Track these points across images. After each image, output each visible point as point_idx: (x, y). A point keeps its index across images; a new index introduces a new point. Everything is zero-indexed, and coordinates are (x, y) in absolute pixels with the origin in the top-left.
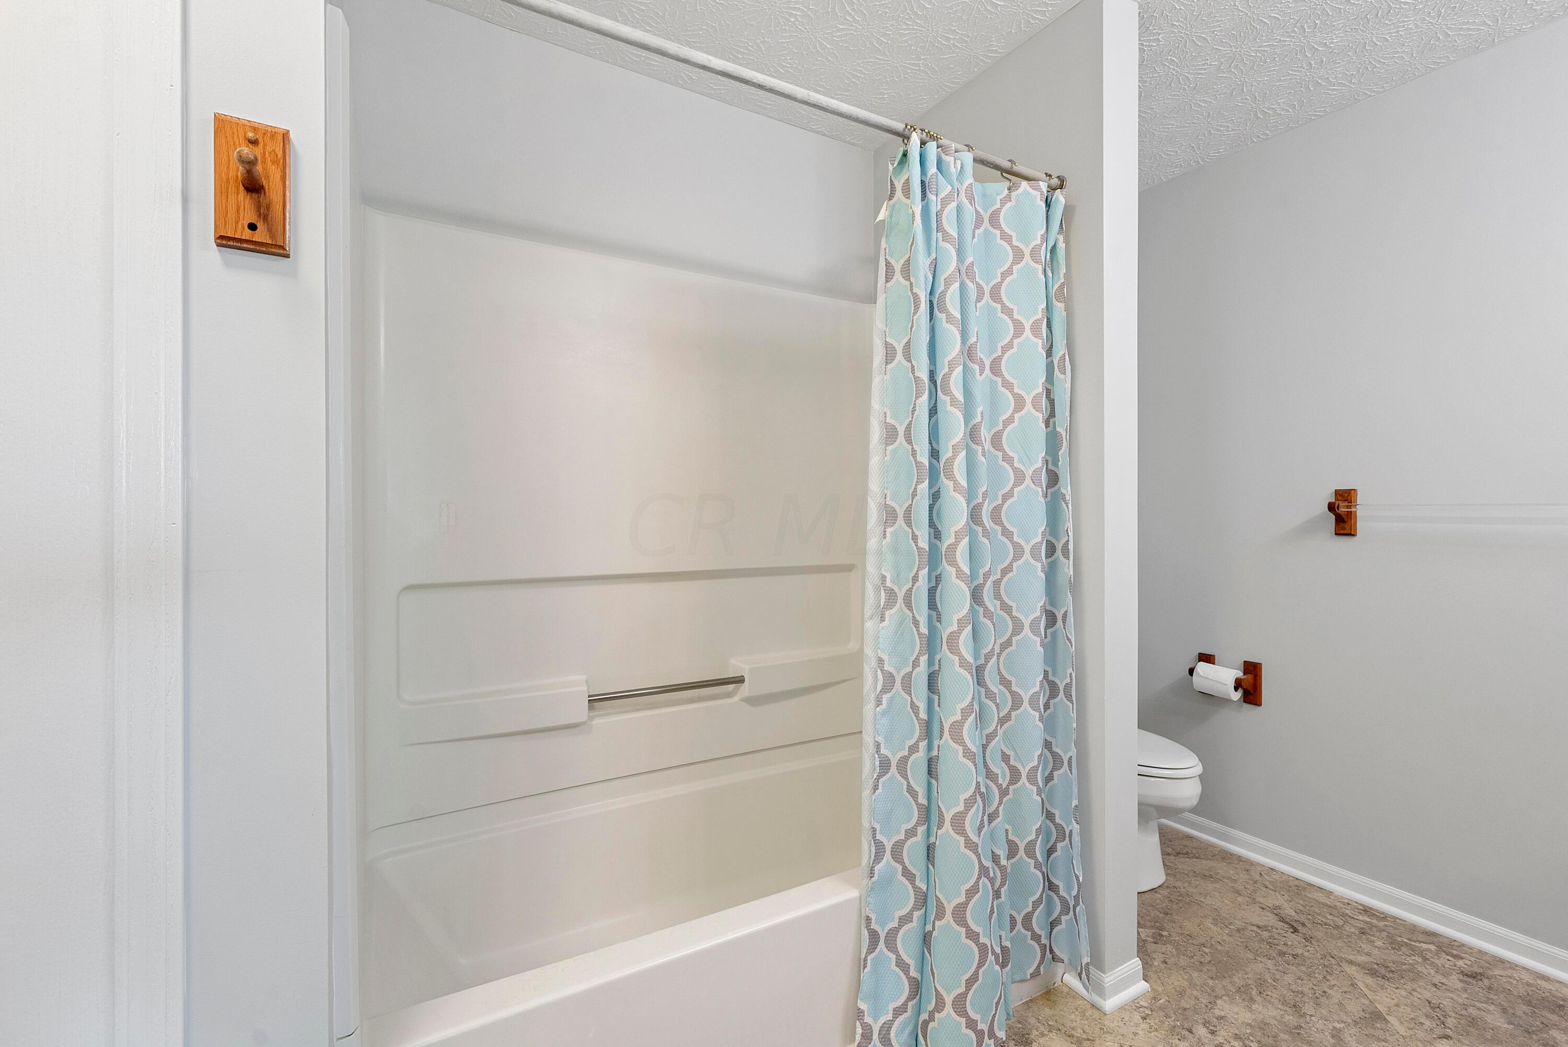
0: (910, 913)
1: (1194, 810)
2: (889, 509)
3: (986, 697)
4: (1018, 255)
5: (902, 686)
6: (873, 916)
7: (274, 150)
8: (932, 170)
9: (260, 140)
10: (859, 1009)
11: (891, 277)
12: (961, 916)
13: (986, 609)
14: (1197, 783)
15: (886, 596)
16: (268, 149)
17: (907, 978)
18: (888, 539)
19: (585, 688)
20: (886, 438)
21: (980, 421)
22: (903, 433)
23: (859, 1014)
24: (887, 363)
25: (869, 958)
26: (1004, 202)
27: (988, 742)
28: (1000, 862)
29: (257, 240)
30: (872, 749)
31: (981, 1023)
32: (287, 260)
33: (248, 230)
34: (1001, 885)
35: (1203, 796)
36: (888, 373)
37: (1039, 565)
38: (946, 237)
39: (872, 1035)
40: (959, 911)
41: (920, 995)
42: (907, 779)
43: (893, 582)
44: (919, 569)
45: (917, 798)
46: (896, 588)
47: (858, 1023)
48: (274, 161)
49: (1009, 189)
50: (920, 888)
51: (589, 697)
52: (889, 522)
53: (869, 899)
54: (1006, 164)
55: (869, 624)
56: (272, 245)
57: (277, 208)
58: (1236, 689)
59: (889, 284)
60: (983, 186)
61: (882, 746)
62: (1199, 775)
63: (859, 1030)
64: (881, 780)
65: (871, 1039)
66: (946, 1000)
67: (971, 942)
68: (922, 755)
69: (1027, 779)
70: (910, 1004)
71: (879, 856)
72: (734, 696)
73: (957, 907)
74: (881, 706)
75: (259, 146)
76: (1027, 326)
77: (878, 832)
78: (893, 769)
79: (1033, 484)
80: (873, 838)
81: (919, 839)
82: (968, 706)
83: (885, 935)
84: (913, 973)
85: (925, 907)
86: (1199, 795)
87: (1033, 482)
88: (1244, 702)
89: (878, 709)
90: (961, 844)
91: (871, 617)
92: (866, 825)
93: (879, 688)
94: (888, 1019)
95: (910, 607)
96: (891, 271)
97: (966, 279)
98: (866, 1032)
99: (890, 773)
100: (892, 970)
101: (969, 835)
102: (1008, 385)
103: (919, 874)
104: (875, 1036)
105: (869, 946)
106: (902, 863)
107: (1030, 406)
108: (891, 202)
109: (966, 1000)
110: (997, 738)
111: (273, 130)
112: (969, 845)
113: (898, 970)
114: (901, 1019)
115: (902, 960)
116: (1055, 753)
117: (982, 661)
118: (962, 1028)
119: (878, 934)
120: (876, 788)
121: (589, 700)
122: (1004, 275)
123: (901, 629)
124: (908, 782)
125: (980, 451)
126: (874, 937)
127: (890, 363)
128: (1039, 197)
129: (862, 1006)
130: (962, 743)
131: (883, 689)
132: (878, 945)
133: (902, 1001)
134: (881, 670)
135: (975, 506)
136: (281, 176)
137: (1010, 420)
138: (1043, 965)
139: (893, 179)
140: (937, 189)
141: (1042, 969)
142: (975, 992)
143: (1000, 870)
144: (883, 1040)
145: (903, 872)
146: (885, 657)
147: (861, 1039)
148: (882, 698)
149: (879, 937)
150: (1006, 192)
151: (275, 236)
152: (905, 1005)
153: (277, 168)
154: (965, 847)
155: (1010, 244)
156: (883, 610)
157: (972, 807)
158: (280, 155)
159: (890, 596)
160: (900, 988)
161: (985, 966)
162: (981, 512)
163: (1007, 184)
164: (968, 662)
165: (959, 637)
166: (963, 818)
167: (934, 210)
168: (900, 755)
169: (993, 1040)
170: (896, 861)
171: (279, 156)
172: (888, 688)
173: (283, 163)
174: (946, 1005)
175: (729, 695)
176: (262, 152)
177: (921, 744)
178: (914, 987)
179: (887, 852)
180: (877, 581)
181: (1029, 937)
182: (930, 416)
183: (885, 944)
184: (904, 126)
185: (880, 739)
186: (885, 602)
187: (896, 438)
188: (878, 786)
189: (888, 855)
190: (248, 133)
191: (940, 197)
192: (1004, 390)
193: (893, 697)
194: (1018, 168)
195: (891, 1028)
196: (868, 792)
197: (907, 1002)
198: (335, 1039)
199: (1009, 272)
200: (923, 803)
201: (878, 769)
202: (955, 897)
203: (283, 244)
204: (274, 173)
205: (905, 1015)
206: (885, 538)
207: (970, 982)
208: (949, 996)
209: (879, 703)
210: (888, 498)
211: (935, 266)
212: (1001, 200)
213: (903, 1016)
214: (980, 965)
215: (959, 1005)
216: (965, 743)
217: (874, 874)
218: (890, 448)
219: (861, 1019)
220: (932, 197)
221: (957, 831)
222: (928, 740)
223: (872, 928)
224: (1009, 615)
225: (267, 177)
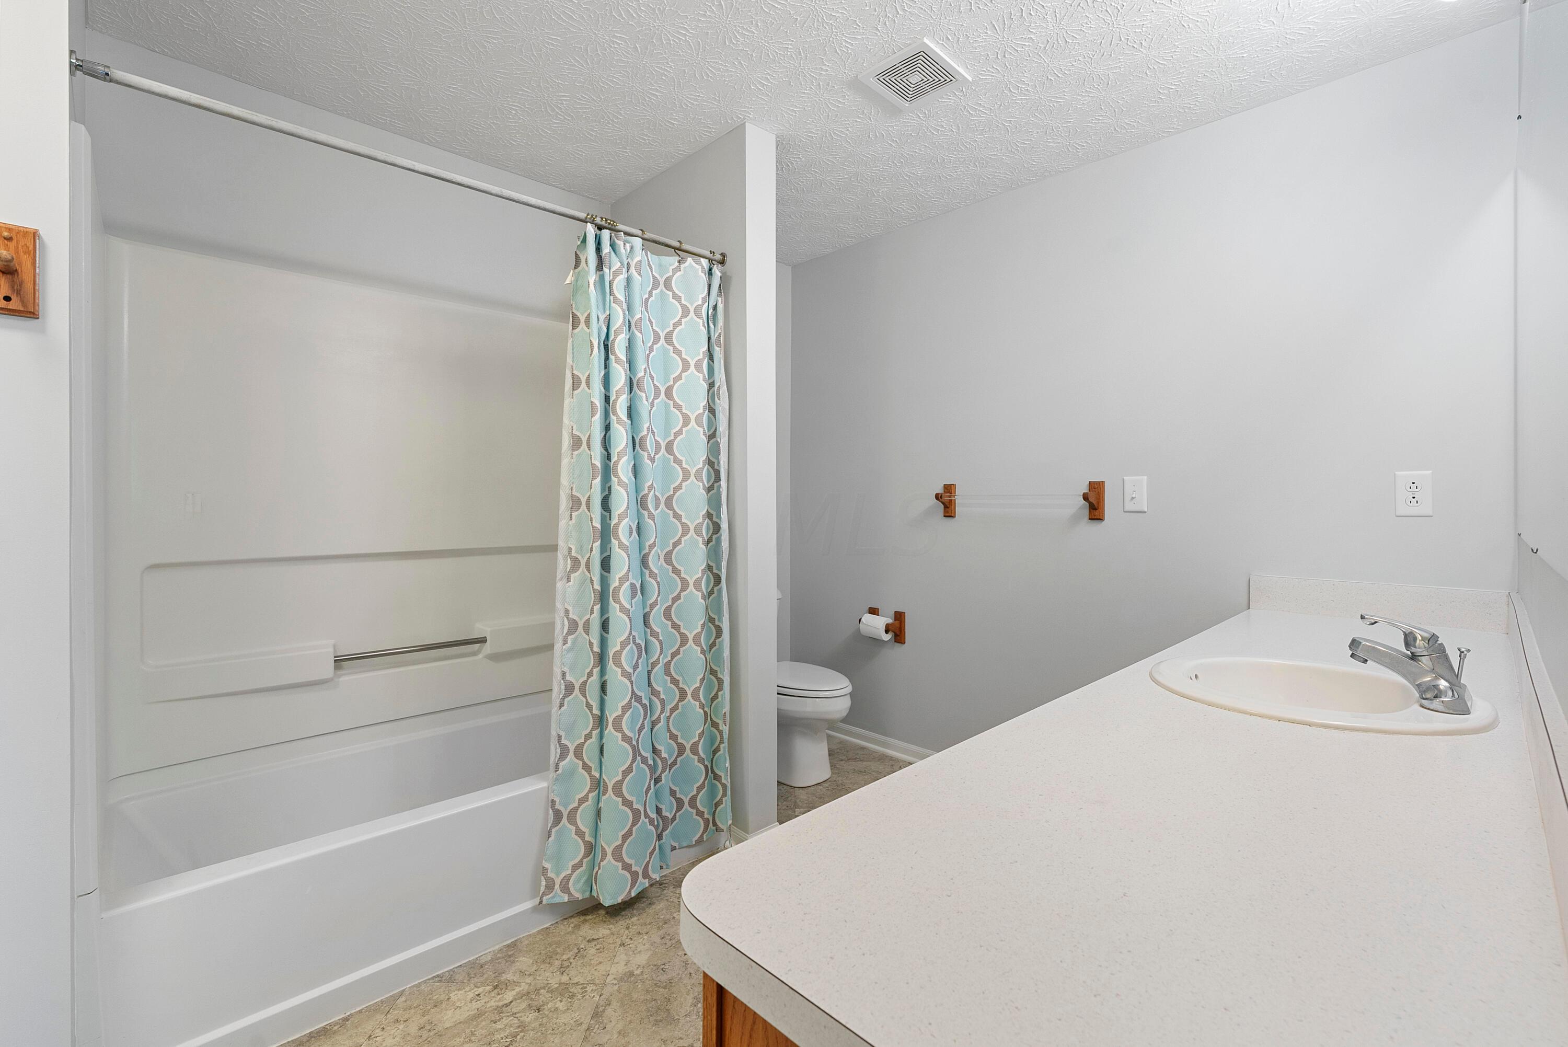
0: (587, 795)
1: (845, 720)
2: (575, 498)
3: (651, 636)
4: (686, 312)
5: (584, 629)
6: (557, 800)
7: (26, 245)
8: (605, 250)
9: (14, 237)
10: (544, 867)
11: (577, 325)
12: (619, 790)
13: (651, 572)
14: (848, 699)
15: (571, 563)
16: (22, 243)
17: (583, 842)
18: (574, 521)
19: (331, 650)
20: (573, 445)
21: (646, 434)
22: (586, 442)
23: (545, 870)
24: (573, 390)
25: (554, 830)
26: (675, 271)
27: (653, 668)
28: (661, 755)
29: (11, 308)
30: (559, 677)
31: (635, 866)
32: (37, 320)
33: (3, 301)
34: (662, 772)
35: (851, 709)
36: (574, 397)
37: (701, 539)
38: (616, 300)
39: (554, 886)
40: (617, 786)
41: (594, 854)
42: (586, 697)
43: (577, 552)
44: (594, 542)
45: (592, 710)
46: (580, 557)
47: (543, 878)
48: (26, 252)
49: (679, 262)
50: (595, 776)
51: (335, 658)
52: (575, 507)
53: (554, 787)
54: (677, 244)
55: (559, 584)
56: (24, 311)
57: (28, 286)
58: (887, 632)
59: (576, 331)
60: (659, 258)
61: (567, 675)
62: (850, 693)
63: (544, 883)
64: (566, 700)
65: (553, 889)
66: (607, 851)
67: (626, 808)
68: (595, 678)
69: (692, 696)
70: (585, 860)
71: (563, 756)
72: (479, 654)
73: (616, 784)
74: (566, 645)
75: (13, 241)
76: (692, 363)
77: (563, 738)
78: (577, 691)
79: (695, 480)
80: (558, 742)
81: (594, 740)
82: (625, 639)
83: (567, 813)
84: (588, 838)
85: (598, 789)
86: (849, 709)
87: (696, 479)
88: (895, 642)
89: (564, 647)
90: (619, 738)
91: (561, 579)
92: (554, 733)
93: (565, 631)
94: (568, 873)
95: (589, 571)
96: (577, 321)
97: (635, 330)
98: (549, 883)
99: (574, 694)
100: (572, 838)
101: (625, 732)
102: (678, 407)
103: (593, 765)
104: (557, 886)
105: (553, 822)
106: (582, 760)
107: (694, 422)
108: (577, 270)
109: (622, 850)
110: (660, 665)
111: (25, 230)
112: (625, 739)
113: (576, 837)
114: (578, 872)
115: (580, 829)
116: (720, 678)
117: (648, 610)
118: (619, 869)
119: (562, 813)
120: (561, 705)
121: (335, 660)
122: (676, 325)
123: (583, 587)
124: (587, 700)
125: (646, 456)
126: (558, 816)
127: (576, 389)
128: (700, 270)
129: (547, 865)
130: (621, 666)
131: (568, 632)
132: (561, 820)
133: (579, 859)
134: (567, 618)
135: (643, 496)
136: (32, 262)
137: (679, 433)
138: (706, 834)
139: (578, 253)
140: (610, 264)
141: (705, 837)
142: (629, 843)
143: (661, 761)
144: (563, 889)
145: (583, 766)
146: (570, 608)
147: (545, 889)
148: (567, 638)
149: (562, 815)
150: (677, 264)
151: (26, 306)
152: (581, 862)
153: (29, 257)
154: (622, 740)
155: (680, 302)
156: (569, 573)
157: (627, 711)
158: (31, 247)
159: (574, 563)
160: (578, 850)
161: (638, 825)
162: (647, 501)
163: (677, 258)
164: (626, 608)
165: (619, 590)
166: (621, 720)
167: (607, 279)
168: (581, 681)
169: (648, 880)
170: (577, 759)
171: (30, 249)
172: (572, 631)
173: (32, 254)
174: (608, 855)
175: (474, 654)
176: (16, 245)
177: (594, 670)
178: (588, 848)
179: (570, 753)
180: (566, 552)
181: (695, 814)
182: (606, 430)
183: (568, 820)
184: (586, 215)
185: (566, 669)
186: (571, 567)
187: (581, 445)
188: (563, 703)
189: (571, 754)
190: (4, 233)
191: (612, 270)
192: (675, 410)
193: (577, 638)
194: (685, 247)
195: (570, 879)
196: (556, 709)
197: (583, 859)
198: (76, 897)
199: (678, 323)
200: (596, 713)
201: (564, 691)
202: (614, 777)
203: (34, 310)
204: (26, 260)
205: (581, 869)
206: (571, 520)
207: (625, 837)
208: (609, 848)
209: (565, 642)
210: (574, 491)
211: (609, 320)
212: (673, 270)
213: (579, 870)
214: (634, 824)
215: (617, 854)
216: (623, 666)
217: (559, 768)
218: (576, 453)
219: (545, 875)
220: (606, 270)
221: (616, 730)
222: (601, 667)
223: (556, 808)
224: (678, 576)
225: (20, 264)
